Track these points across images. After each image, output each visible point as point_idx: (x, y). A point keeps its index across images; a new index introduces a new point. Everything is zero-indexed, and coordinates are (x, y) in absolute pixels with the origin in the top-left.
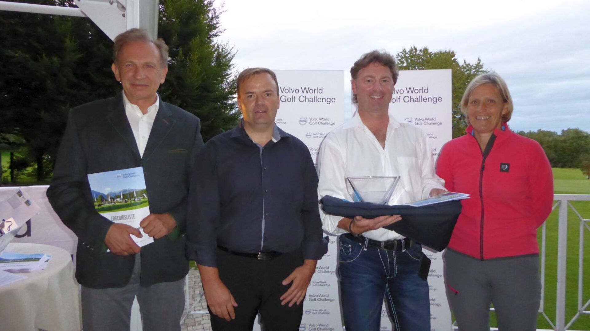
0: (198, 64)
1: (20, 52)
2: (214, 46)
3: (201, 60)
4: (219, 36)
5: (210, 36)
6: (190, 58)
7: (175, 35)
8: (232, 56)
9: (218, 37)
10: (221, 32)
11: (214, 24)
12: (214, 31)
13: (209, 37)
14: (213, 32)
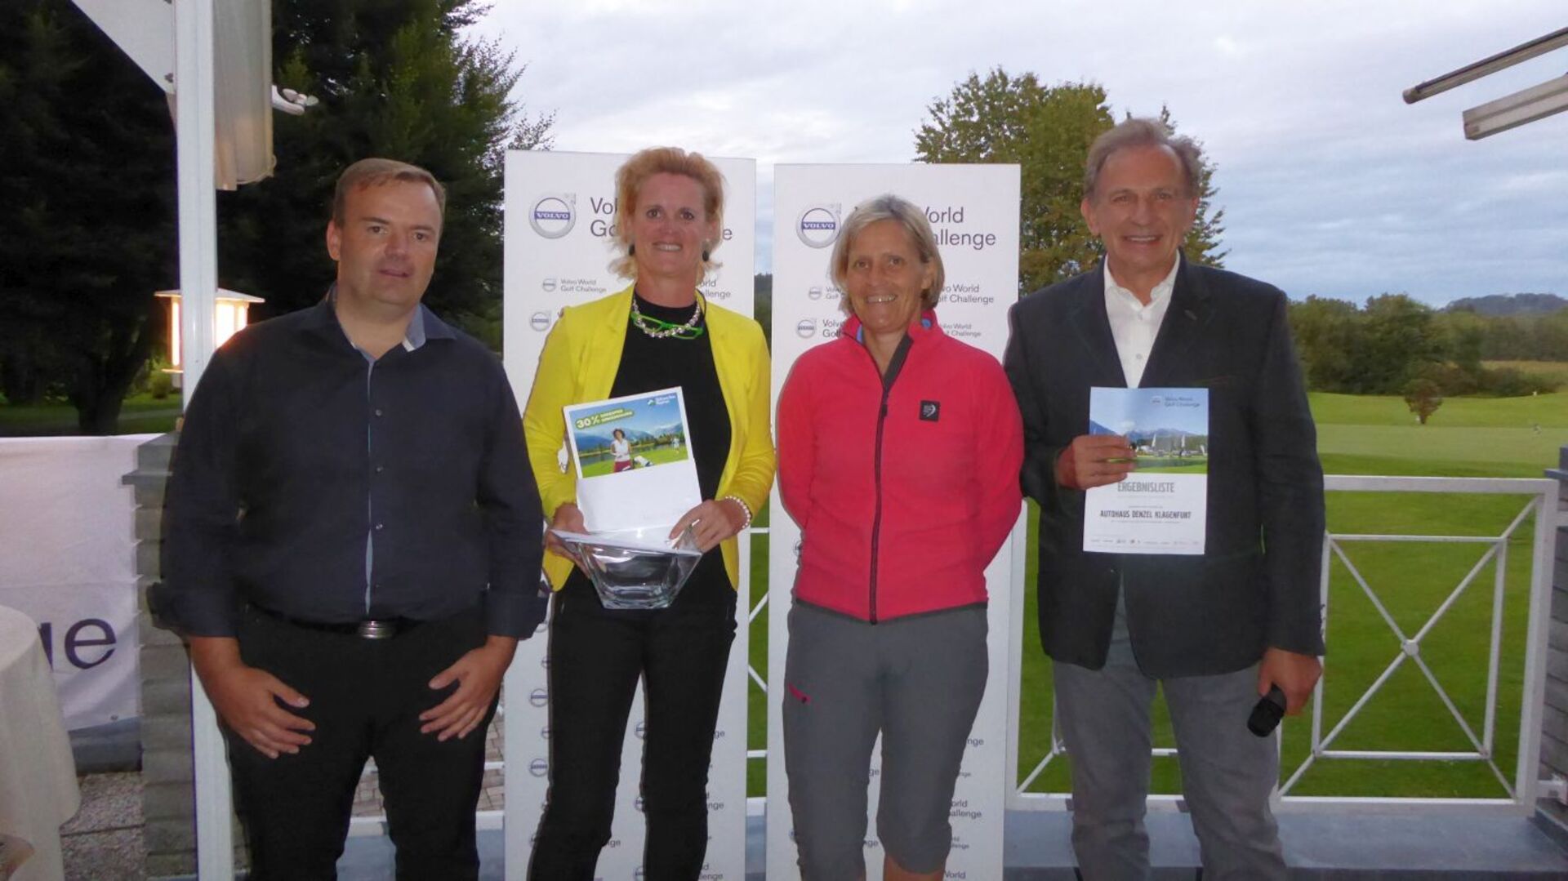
0: (413, 99)
2: (460, 49)
3: (422, 90)
4: (475, 22)
5: (449, 22)
6: (393, 81)
7: (350, 15)
8: (509, 81)
9: (469, 25)
10: (479, 12)
12: (460, 8)
13: (447, 26)
14: (457, 11)
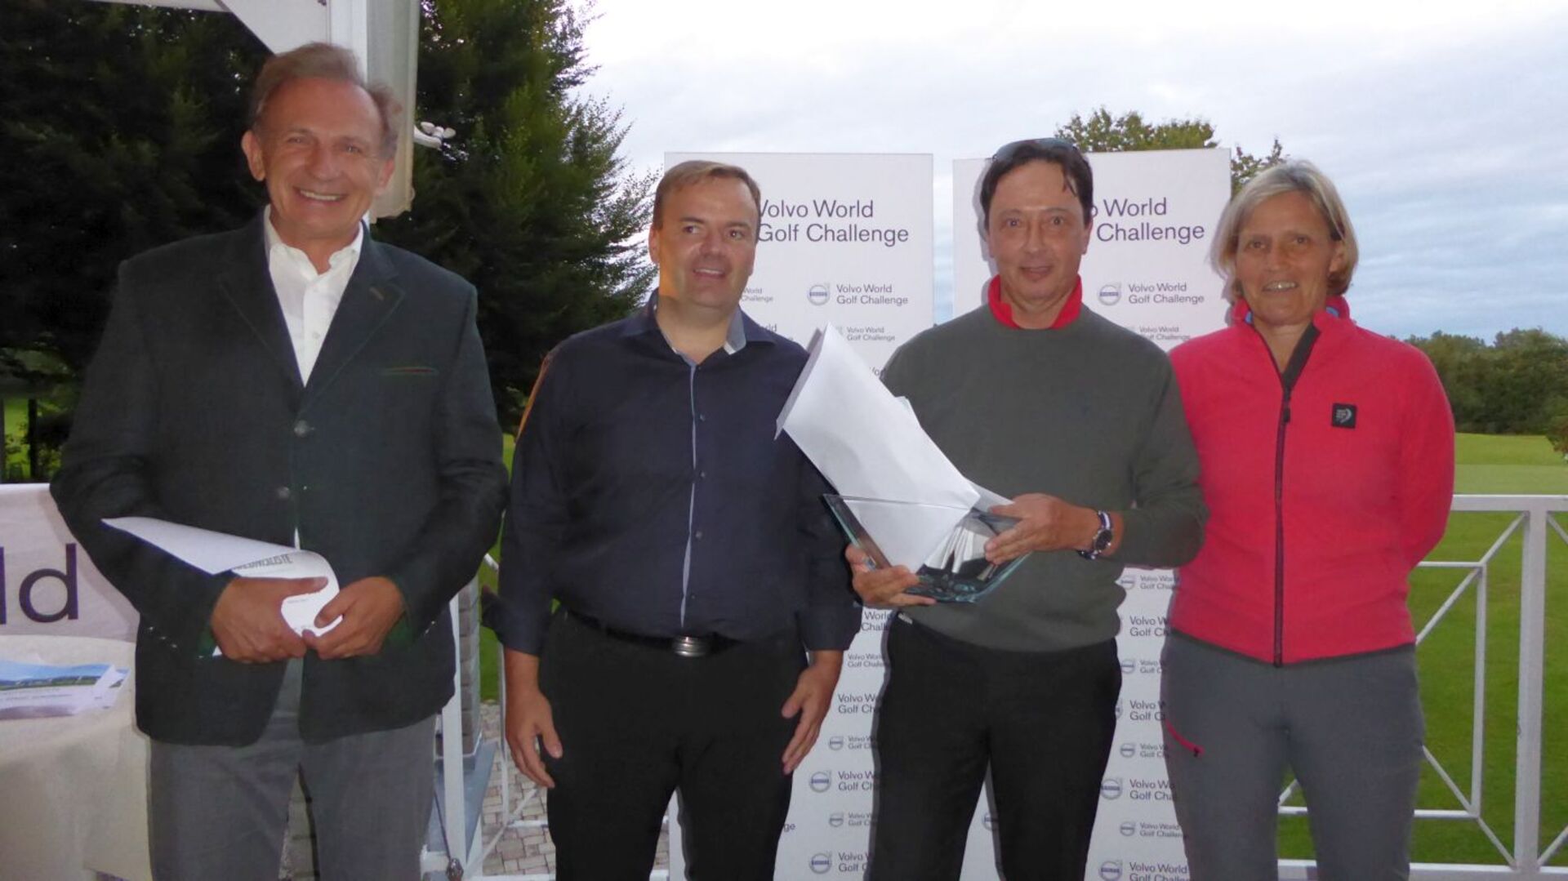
0: (526, 158)
1: (49, 129)
2: (569, 109)
3: (533, 149)
4: (583, 83)
5: (559, 84)
6: (506, 141)
7: (465, 82)
8: (616, 138)
9: (578, 86)
10: (587, 72)
11: (570, 52)
12: (568, 70)
13: (556, 88)
14: (566, 72)
